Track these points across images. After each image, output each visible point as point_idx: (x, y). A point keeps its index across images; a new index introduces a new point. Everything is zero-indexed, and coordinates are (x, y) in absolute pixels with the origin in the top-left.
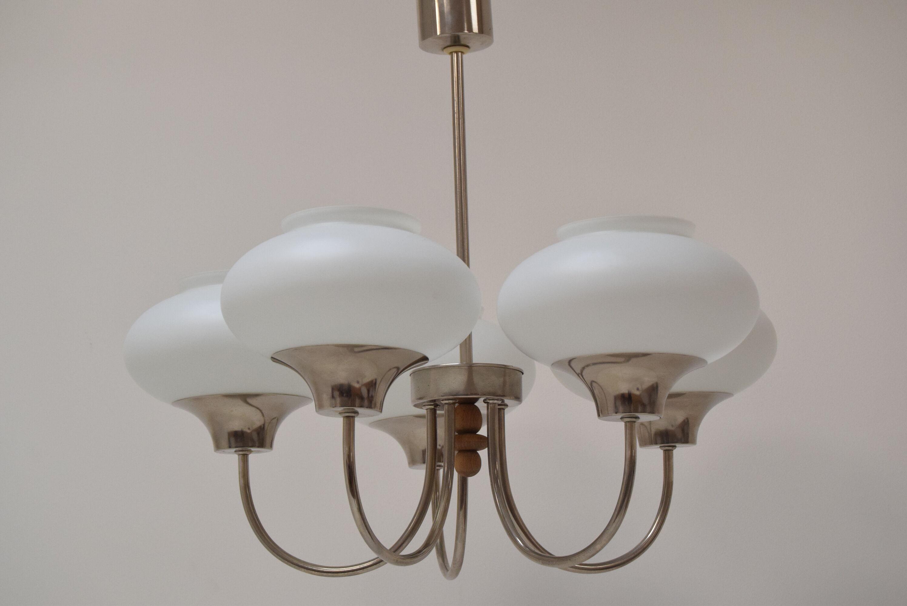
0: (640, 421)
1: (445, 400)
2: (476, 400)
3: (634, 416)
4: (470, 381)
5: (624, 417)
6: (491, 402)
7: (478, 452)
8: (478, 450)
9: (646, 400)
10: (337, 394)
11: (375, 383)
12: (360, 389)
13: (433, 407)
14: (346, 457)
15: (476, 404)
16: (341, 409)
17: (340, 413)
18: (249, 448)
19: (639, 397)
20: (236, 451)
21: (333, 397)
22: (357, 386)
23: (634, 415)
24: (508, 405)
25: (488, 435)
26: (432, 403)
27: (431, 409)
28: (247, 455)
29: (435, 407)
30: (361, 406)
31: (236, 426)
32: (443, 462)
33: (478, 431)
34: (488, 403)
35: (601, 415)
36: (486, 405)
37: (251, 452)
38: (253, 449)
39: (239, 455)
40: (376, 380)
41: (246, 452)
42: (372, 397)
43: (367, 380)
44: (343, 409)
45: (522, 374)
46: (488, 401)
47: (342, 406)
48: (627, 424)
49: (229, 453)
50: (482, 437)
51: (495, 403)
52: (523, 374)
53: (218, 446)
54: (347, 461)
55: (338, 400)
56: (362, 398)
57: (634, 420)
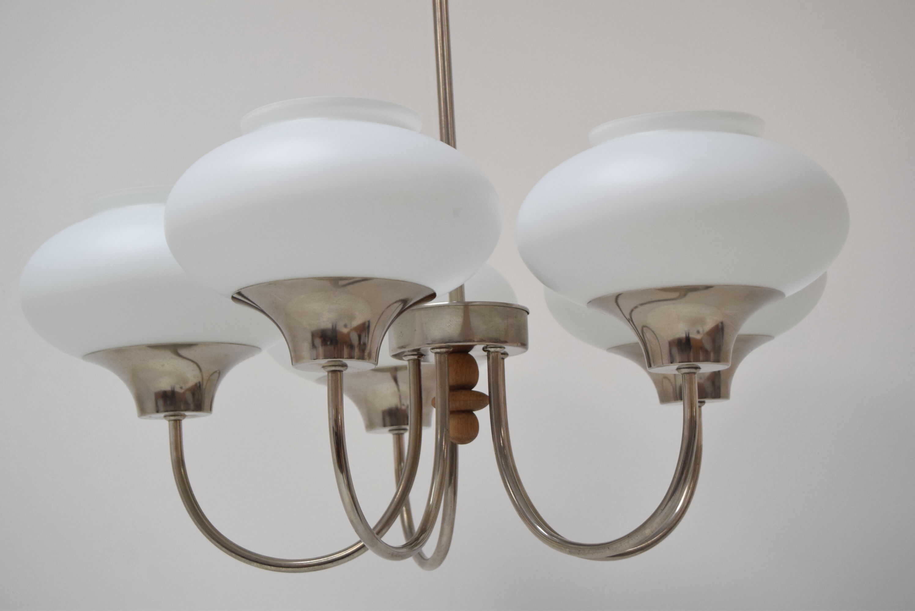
0: (701, 371)
1: (437, 348)
2: (471, 347)
3: (694, 366)
4: (466, 325)
5: (682, 367)
6: (492, 350)
7: (475, 412)
8: (475, 410)
9: (708, 346)
10: (318, 342)
11: (369, 327)
12: (348, 334)
13: (416, 357)
14: (333, 423)
15: (471, 353)
16: (324, 362)
17: (324, 367)
18: (182, 413)
19: (700, 341)
20: (165, 416)
21: (314, 346)
22: (345, 331)
23: (693, 364)
24: (509, 354)
25: (490, 392)
26: (416, 353)
27: (414, 360)
28: (180, 420)
29: (419, 357)
30: (351, 357)
31: (165, 385)
32: (407, 424)
33: (474, 385)
34: (489, 351)
35: (652, 365)
36: (486, 353)
37: (184, 416)
38: (187, 413)
39: (169, 421)
40: (369, 322)
41: (179, 417)
42: (365, 344)
43: (356, 323)
44: (327, 361)
45: (526, 314)
46: (490, 349)
47: (326, 357)
48: (685, 375)
49: (157, 418)
50: (480, 395)
51: (497, 352)
52: (528, 313)
53: (143, 411)
54: (334, 428)
55: (321, 350)
56: (351, 347)
57: (693, 370)
